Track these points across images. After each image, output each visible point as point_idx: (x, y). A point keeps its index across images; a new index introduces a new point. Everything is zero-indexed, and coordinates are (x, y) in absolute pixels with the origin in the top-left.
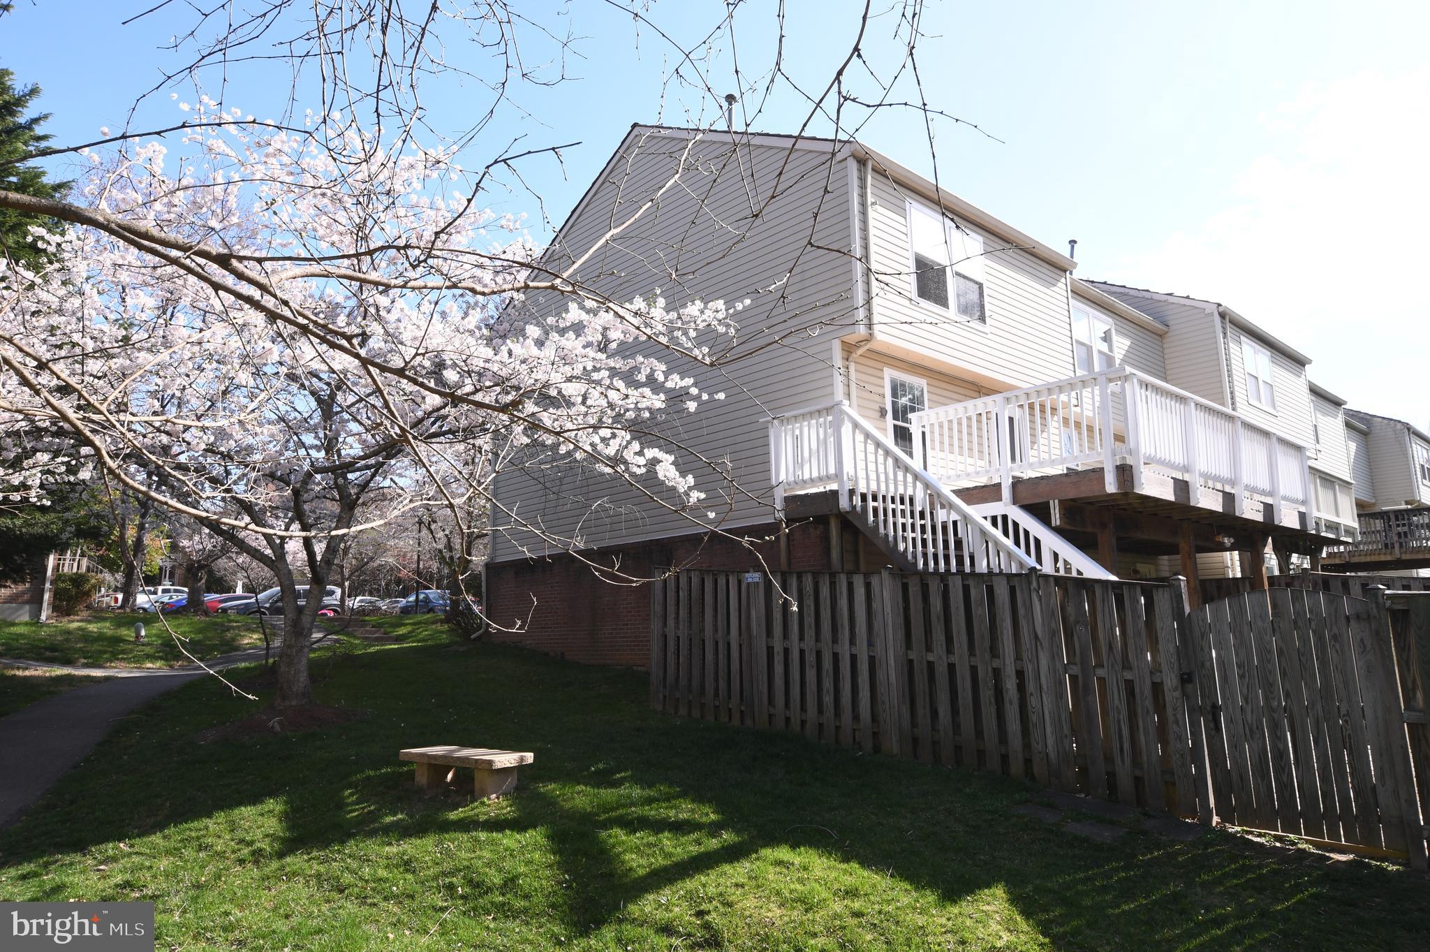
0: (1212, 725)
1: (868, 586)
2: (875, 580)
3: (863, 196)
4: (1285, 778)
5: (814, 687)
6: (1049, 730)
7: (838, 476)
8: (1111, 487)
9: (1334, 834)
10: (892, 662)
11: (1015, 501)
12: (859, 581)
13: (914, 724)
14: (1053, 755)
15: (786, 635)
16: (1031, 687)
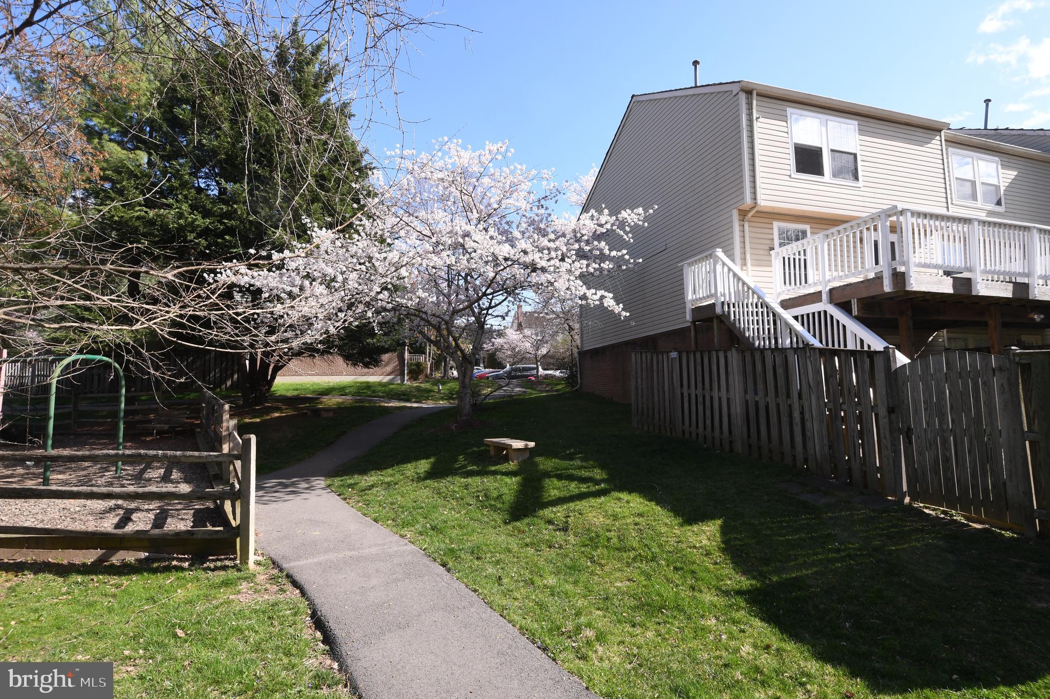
0: (907, 440)
1: (726, 358)
2: (729, 354)
3: (750, 114)
4: (949, 474)
5: (702, 416)
6: (816, 441)
7: (714, 295)
8: (887, 287)
9: (978, 512)
10: (738, 401)
11: (831, 301)
12: (721, 355)
13: (749, 437)
14: (818, 456)
15: (689, 387)
16: (807, 416)
